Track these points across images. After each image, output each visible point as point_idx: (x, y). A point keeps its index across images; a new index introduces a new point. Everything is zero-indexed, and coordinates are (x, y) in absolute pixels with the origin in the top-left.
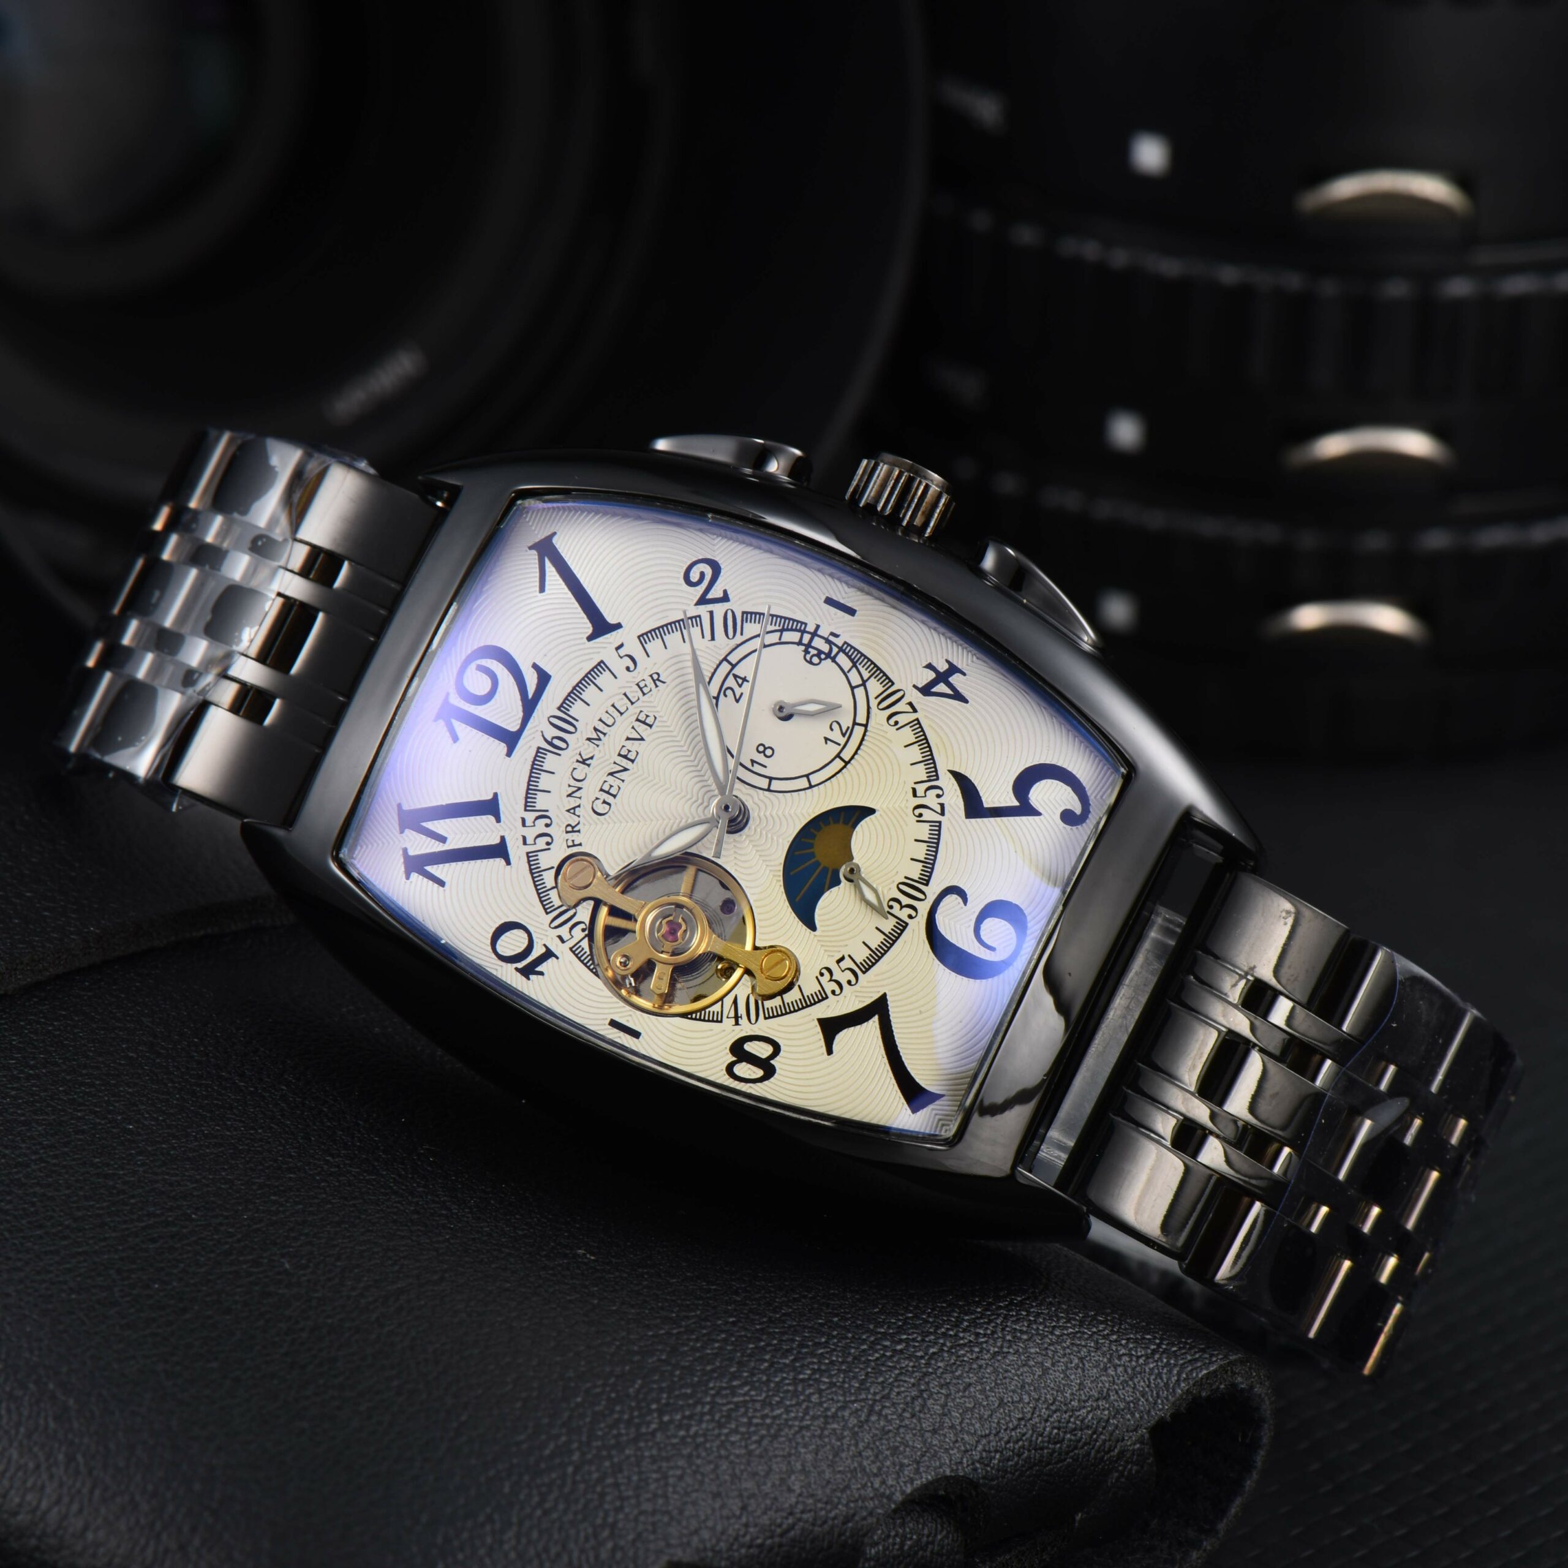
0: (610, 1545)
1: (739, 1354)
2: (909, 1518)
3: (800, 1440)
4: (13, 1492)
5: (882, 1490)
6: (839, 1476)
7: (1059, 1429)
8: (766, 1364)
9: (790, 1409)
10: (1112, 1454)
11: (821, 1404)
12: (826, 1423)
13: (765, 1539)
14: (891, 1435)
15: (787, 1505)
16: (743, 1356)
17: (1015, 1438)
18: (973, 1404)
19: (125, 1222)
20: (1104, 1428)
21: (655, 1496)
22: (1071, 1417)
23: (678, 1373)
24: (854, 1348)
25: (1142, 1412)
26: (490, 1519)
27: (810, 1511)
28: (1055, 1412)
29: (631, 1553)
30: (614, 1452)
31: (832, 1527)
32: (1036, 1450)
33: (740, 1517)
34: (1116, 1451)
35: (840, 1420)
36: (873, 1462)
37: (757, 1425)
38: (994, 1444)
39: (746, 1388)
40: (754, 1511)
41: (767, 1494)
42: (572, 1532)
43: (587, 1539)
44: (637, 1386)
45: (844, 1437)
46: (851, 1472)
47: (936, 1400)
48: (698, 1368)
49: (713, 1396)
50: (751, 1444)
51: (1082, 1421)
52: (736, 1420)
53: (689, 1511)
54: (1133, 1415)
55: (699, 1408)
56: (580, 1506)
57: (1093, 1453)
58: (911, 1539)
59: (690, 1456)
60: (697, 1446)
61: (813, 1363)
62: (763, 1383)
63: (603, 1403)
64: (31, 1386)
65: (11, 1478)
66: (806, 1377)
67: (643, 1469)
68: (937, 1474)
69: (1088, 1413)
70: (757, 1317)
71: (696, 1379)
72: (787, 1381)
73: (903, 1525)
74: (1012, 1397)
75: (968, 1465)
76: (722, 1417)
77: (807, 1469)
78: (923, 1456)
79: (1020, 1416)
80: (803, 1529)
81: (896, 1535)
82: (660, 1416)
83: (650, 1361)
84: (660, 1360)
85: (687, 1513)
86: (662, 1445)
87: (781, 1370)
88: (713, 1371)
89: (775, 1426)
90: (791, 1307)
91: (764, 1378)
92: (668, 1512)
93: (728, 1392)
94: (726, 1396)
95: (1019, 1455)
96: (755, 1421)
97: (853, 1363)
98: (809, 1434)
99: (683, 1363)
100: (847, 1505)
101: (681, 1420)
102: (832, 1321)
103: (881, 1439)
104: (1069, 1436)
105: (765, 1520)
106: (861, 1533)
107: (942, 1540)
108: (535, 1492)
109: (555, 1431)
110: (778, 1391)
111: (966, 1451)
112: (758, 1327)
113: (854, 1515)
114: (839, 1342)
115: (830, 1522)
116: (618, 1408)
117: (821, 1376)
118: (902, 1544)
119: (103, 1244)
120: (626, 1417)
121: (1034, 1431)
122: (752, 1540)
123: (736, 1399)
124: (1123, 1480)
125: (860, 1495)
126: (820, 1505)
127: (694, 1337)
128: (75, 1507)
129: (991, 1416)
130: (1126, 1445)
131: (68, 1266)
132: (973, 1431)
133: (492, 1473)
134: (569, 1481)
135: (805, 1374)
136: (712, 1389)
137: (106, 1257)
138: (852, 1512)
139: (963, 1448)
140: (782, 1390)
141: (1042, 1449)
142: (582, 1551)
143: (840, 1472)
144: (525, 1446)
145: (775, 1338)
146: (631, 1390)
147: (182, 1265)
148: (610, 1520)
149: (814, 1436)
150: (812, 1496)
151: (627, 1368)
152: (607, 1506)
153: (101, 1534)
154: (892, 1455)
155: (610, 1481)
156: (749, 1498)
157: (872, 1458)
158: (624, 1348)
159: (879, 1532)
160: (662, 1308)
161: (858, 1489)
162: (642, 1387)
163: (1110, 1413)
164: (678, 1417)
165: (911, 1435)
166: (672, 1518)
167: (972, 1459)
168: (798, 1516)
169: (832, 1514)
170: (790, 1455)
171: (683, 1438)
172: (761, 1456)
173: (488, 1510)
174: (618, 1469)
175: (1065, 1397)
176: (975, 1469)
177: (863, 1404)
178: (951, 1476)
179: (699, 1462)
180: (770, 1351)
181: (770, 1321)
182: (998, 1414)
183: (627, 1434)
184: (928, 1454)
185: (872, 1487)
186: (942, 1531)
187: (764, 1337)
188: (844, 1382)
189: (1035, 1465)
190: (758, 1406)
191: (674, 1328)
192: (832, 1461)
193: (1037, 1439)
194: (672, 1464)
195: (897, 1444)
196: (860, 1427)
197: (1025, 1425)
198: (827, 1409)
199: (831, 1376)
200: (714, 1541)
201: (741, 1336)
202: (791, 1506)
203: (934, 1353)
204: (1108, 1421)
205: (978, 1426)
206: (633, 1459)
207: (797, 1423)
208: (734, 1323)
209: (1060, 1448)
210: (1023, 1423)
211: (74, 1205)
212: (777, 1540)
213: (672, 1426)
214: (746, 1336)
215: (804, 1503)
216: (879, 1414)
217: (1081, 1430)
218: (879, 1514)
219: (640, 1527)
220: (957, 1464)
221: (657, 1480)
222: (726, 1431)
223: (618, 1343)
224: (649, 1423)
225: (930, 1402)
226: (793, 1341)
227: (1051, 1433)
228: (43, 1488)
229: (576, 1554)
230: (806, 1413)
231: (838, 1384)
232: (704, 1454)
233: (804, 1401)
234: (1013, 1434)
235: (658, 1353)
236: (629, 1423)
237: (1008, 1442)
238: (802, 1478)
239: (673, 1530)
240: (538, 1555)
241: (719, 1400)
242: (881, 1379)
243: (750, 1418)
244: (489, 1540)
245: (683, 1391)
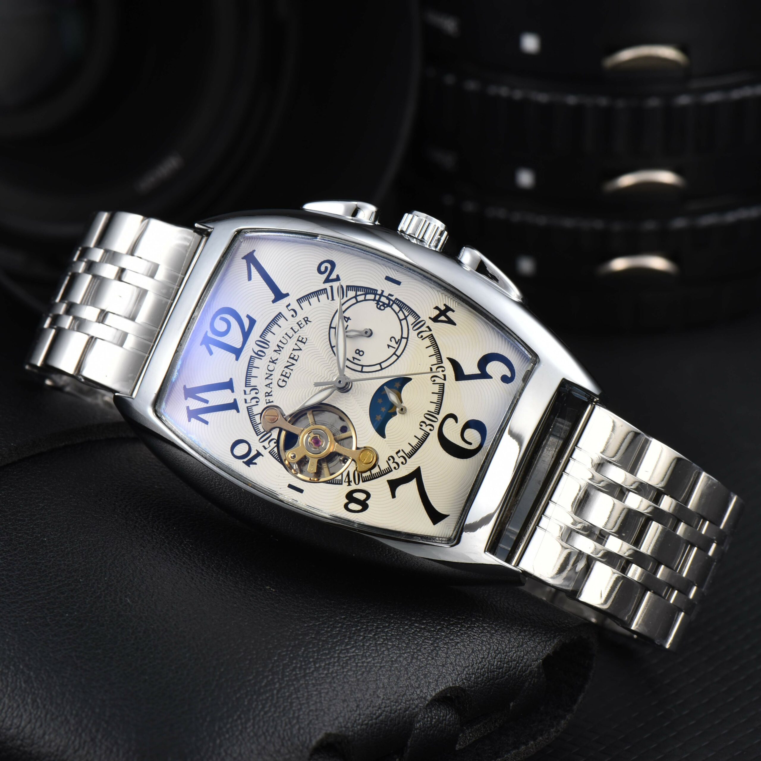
0: (297, 727)
1: (348, 633)
2: (433, 709)
3: (381, 673)
4: (7, 719)
5: (421, 695)
6: (400, 689)
7: (501, 662)
8: (361, 638)
9: (375, 658)
10: (526, 673)
11: (389, 655)
12: (392, 664)
13: (369, 721)
14: (423, 668)
15: (377, 704)
16: (350, 634)
17: (480, 667)
18: (460, 652)
19: (48, 585)
20: (522, 660)
21: (316, 702)
22: (506, 656)
23: (321, 643)
24: (402, 628)
25: (539, 652)
26: (239, 717)
27: (389, 706)
28: (498, 654)
29: (307, 730)
30: (295, 683)
31: (399, 714)
32: (491, 672)
33: (356, 711)
34: (528, 671)
35: (399, 662)
36: (416, 682)
37: (360, 666)
38: (471, 670)
39: (354, 649)
40: (363, 708)
41: (368, 699)
42: (279, 721)
43: (286, 725)
44: (302, 651)
45: (401, 671)
46: (406, 687)
47: (442, 651)
48: (330, 641)
49: (339, 654)
50: (359, 676)
51: (511, 658)
52: (350, 665)
53: (333, 708)
54: (535, 653)
55: (332, 660)
56: (281, 709)
57: (517, 673)
58: (435, 718)
59: (330, 682)
60: (333, 678)
61: (383, 636)
62: (361, 646)
63: (287, 659)
64: (11, 667)
65: (6, 712)
66: (381, 642)
67: (309, 690)
68: (446, 686)
69: (514, 653)
70: (355, 615)
71: (330, 646)
72: (372, 645)
73: (431, 712)
74: (478, 648)
75: (460, 681)
76: (344, 663)
77: (386, 687)
78: (439, 677)
79: (482, 656)
80: (386, 715)
81: (428, 717)
82: (315, 665)
83: (307, 638)
84: (312, 638)
85: (331, 710)
86: (317, 678)
87: (369, 640)
88: (337, 642)
89: (369, 667)
90: (370, 610)
91: (362, 644)
92: (322, 710)
93: (345, 651)
94: (345, 653)
95: (483, 675)
96: (359, 665)
97: (403, 635)
98: (385, 670)
99: (322, 639)
100: (405, 703)
101: (324, 666)
102: (390, 615)
103: (419, 670)
104: (505, 665)
105: (368, 712)
106: (413, 716)
107: (449, 718)
108: (259, 703)
109: (266, 674)
110: (369, 650)
111: (459, 674)
112: (356, 620)
113: (409, 707)
114: (395, 625)
115: (398, 711)
116: (294, 662)
117: (388, 642)
118: (431, 721)
119: (38, 597)
120: (299, 665)
121: (489, 664)
122: (363, 722)
123: (349, 655)
124: (531, 686)
125: (411, 698)
126: (392, 704)
127: (326, 626)
128: (38, 724)
129: (469, 657)
130: (533, 668)
131: (23, 608)
132: (461, 665)
133: (238, 695)
134: (275, 697)
135: (380, 641)
136: (338, 650)
137: (41, 603)
138: (408, 706)
139: (457, 673)
140: (370, 649)
141: (494, 672)
142: (284, 730)
143: (401, 687)
144: (253, 682)
145: (364, 625)
146: (300, 653)
147: (78, 604)
148: (296, 715)
149: (387, 671)
150: (389, 699)
151: (297, 642)
152: (294, 708)
153: (52, 736)
154: (425, 678)
155: (294, 696)
156: (360, 701)
157: (415, 680)
158: (294, 633)
159: (420, 716)
160: (310, 613)
161: (410, 695)
162: (305, 650)
163: (524, 653)
164: (323, 664)
165: (432, 668)
166: (325, 713)
167: (462, 678)
168: (383, 709)
169: (399, 708)
170: (377, 680)
171: (326, 674)
172: (363, 681)
173: (238, 713)
174: (297, 690)
175: (502, 646)
176: (464, 683)
177: (409, 654)
178: (453, 687)
179: (335, 685)
180: (363, 631)
181: (361, 617)
182: (472, 656)
183: (300, 674)
184: (441, 677)
185: (416, 693)
186: (449, 714)
187: (359, 625)
188: (399, 644)
189: (491, 679)
190: (360, 657)
191: (317, 622)
192: (397, 682)
193: (491, 667)
194: (322, 687)
195: (426, 673)
196: (408, 665)
197: (485, 661)
198: (392, 657)
199: (392, 642)
200: (345, 723)
201: (348, 625)
202: (379, 704)
203: (440, 629)
204: (523, 657)
205: (463, 662)
206: (304, 685)
207: (379, 665)
208: (344, 619)
209: (502, 671)
210: (484, 660)
211: (23, 579)
212: (374, 721)
213: (321, 669)
214: (350, 624)
215: (385, 702)
216: (417, 658)
217: (511, 662)
218: (421, 706)
219: (311, 718)
220: (455, 681)
221: (317, 695)
222: (345, 670)
223: (291, 630)
224: (310, 668)
225: (440, 652)
226: (373, 626)
227: (497, 664)
228: (22, 716)
229: (281, 732)
230: (383, 660)
231: (396, 645)
232: (337, 681)
233: (381, 654)
234: (480, 665)
235: (310, 634)
236: (300, 668)
237: (478, 669)
238: (384, 691)
239: (326, 718)
240: (264, 733)
241: (341, 655)
242: (416, 642)
243: (357, 664)
244: (240, 727)
245: (324, 652)
